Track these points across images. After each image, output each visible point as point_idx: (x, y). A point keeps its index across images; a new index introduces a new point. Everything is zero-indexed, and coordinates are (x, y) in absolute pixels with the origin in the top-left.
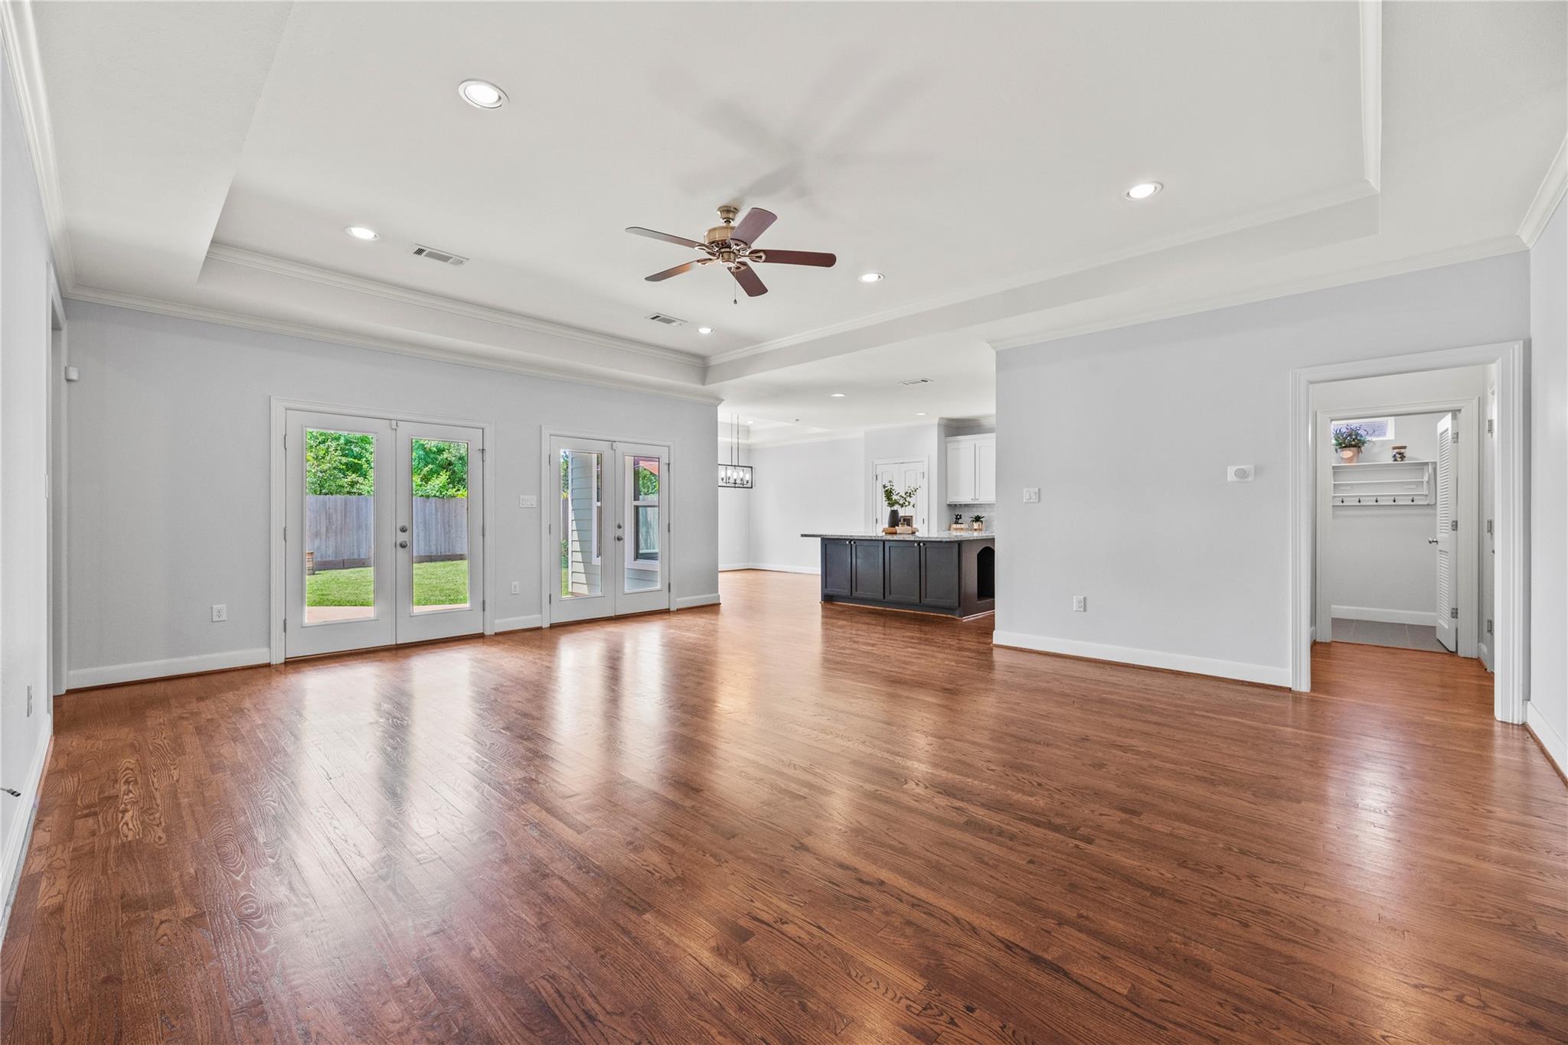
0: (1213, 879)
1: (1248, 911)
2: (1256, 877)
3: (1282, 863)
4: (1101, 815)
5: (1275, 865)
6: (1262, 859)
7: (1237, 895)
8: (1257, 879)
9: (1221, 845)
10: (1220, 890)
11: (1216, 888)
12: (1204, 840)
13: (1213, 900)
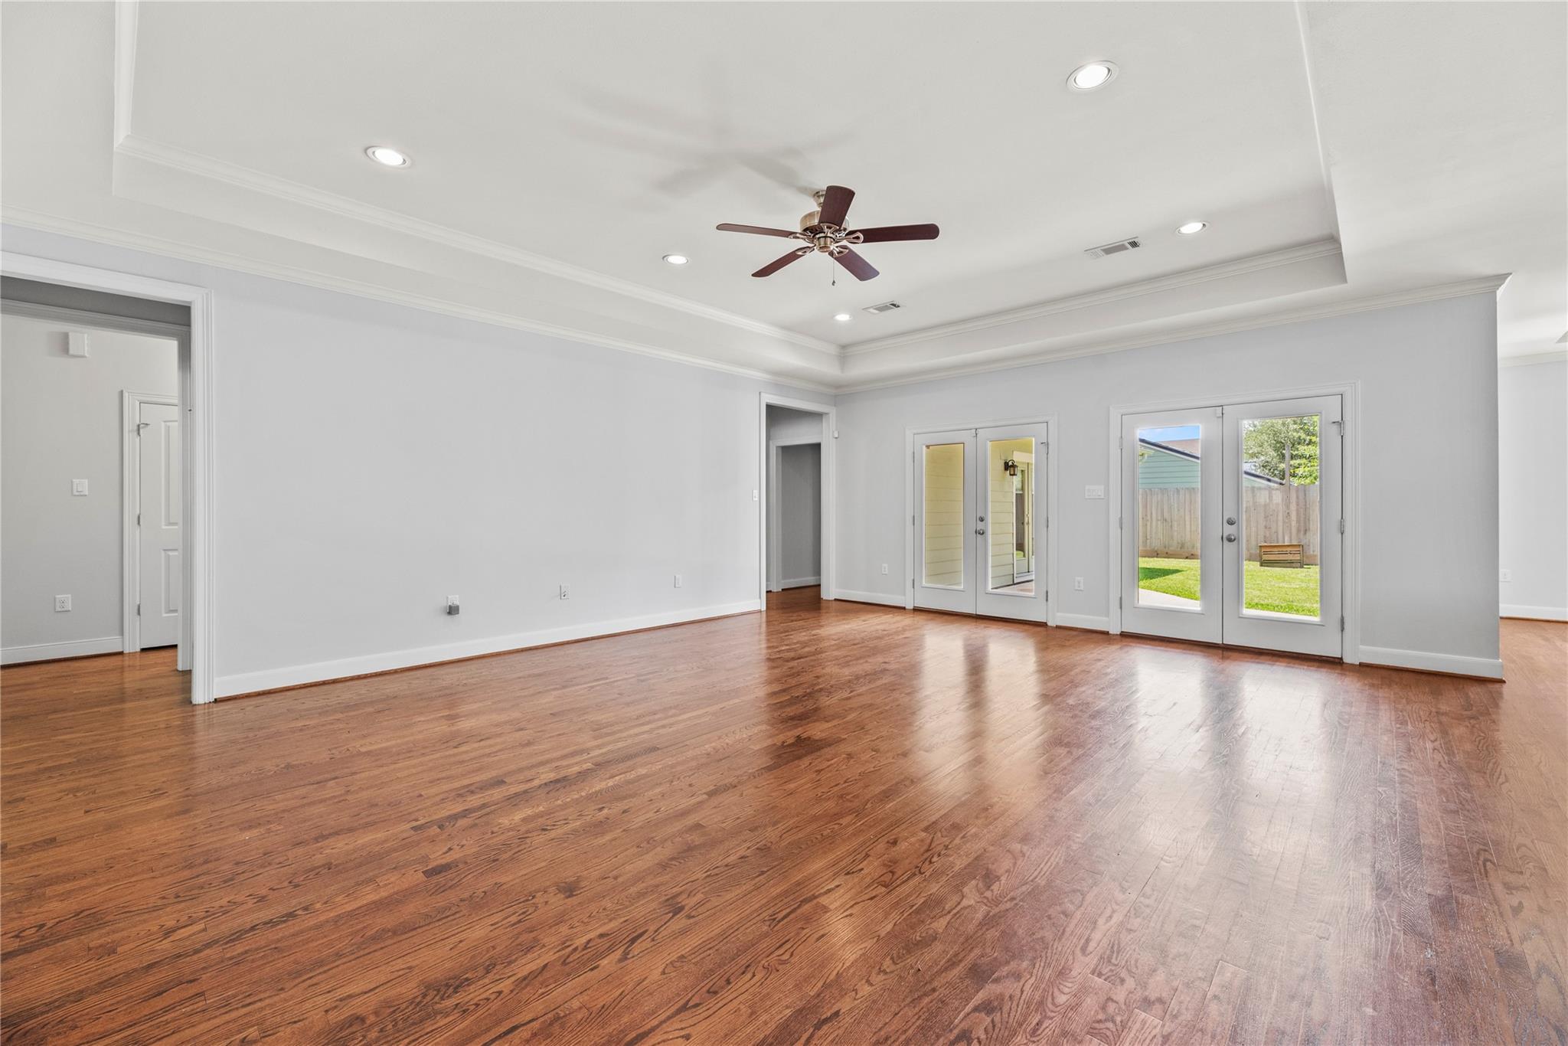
0: (292, 874)
1: (243, 873)
2: (258, 902)
3: (241, 935)
4: (450, 849)
5: (249, 927)
6: (265, 923)
7: (261, 876)
8: (255, 900)
9: (318, 906)
10: (278, 870)
11: (282, 869)
12: (340, 898)
13: (277, 861)
